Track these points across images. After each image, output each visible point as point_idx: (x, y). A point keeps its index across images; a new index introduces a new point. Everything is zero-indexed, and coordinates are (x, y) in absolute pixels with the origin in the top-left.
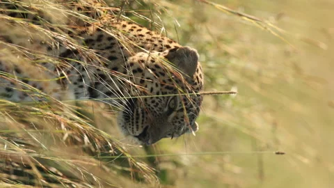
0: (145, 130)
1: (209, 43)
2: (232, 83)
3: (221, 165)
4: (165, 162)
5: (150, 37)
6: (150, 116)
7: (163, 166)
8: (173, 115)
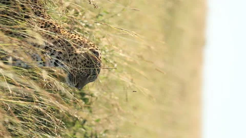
0: (78, 84)
1: (106, 46)
2: (115, 62)
3: (111, 95)
4: (87, 95)
5: (79, 41)
6: (80, 78)
7: (86, 97)
8: (89, 76)
